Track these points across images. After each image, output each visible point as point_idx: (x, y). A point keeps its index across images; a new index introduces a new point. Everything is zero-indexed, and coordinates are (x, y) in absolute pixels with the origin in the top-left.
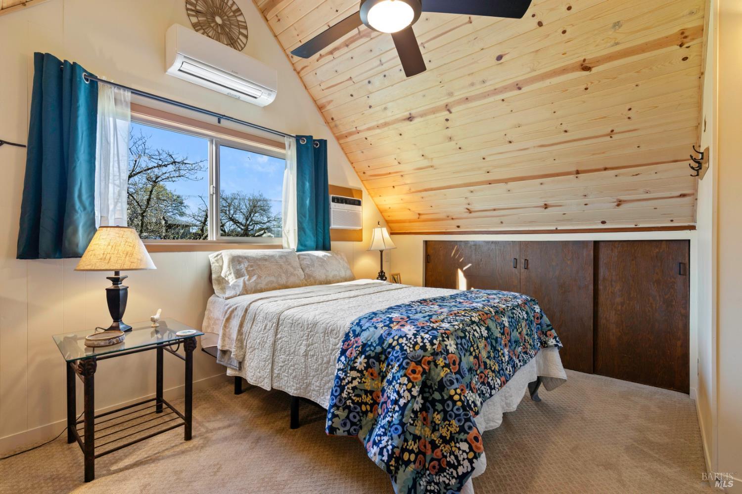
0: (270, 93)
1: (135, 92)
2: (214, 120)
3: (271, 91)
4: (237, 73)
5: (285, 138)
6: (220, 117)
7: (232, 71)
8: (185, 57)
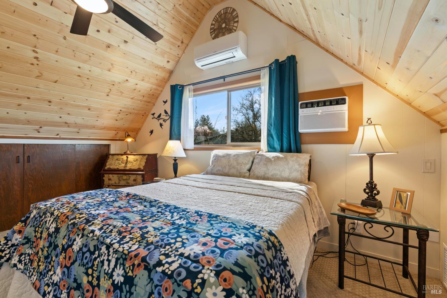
0: (236, 49)
1: (194, 84)
2: (222, 81)
3: (236, 48)
4: (216, 52)
5: (262, 70)
6: (224, 78)
7: (214, 52)
8: (197, 60)
